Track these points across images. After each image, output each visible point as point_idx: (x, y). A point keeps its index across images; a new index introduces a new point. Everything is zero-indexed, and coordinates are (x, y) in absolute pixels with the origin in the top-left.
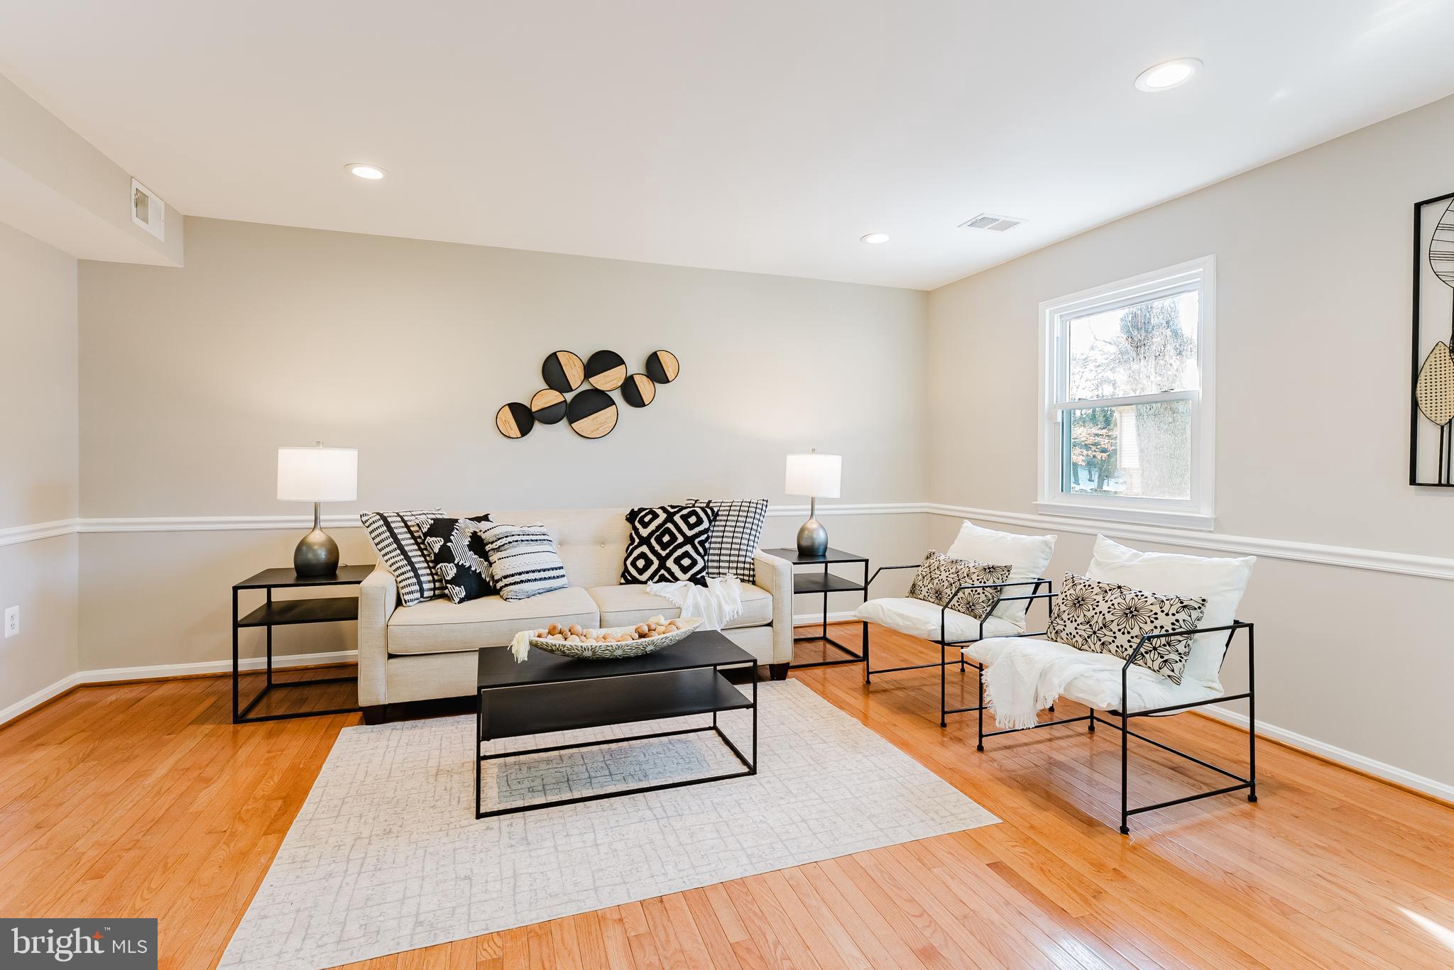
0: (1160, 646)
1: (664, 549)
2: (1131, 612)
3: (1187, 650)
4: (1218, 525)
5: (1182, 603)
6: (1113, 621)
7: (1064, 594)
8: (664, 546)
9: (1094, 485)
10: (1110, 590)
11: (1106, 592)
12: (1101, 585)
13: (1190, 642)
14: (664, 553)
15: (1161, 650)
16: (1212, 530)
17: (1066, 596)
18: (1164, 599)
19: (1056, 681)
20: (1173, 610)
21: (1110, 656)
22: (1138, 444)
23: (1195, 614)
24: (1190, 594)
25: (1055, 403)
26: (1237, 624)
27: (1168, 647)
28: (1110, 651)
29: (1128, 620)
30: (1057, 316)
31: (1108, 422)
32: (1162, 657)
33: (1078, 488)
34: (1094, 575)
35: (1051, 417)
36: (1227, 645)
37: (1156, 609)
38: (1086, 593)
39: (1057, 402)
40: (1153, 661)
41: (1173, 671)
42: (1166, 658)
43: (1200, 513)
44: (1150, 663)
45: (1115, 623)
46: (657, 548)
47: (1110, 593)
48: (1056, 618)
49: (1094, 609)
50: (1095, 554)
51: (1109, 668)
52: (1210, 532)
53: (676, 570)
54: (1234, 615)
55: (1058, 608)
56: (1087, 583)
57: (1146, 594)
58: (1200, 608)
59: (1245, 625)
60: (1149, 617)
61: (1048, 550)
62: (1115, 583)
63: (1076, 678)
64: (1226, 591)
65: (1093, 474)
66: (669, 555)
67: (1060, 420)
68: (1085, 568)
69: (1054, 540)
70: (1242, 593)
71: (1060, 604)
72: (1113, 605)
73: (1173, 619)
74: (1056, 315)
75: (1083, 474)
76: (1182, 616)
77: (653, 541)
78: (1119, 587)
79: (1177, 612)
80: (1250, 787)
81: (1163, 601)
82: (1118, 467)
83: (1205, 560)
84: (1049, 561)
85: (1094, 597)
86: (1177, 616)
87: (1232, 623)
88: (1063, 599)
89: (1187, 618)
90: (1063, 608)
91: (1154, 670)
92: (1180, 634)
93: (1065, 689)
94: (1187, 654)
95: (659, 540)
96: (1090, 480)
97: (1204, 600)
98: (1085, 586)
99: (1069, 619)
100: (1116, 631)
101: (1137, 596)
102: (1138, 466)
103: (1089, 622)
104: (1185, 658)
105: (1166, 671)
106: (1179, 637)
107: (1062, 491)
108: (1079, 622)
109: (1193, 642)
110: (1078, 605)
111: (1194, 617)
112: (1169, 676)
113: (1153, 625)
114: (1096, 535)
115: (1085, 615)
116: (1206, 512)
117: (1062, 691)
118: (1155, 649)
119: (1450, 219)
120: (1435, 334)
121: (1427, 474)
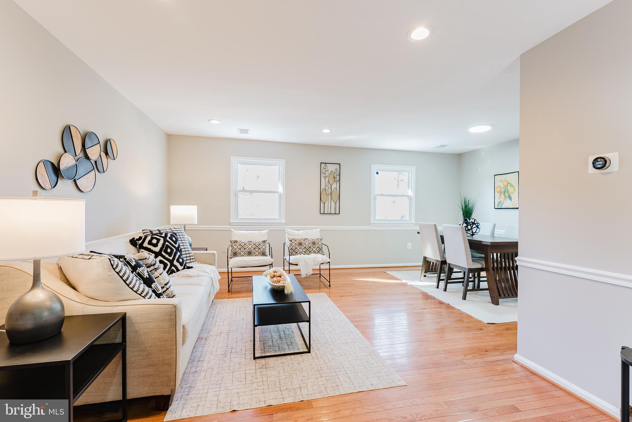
1: (170, 256)
8: (170, 254)
14: (171, 258)
17: (296, 243)
25: (236, 190)
35: (235, 194)
46: (167, 256)
52: (284, 226)
53: (178, 265)
66: (174, 259)
74: (236, 162)
77: (163, 253)
95: (166, 252)
97: (322, 238)
116: (283, 221)
119: (325, 167)
120: (323, 187)
121: (322, 212)
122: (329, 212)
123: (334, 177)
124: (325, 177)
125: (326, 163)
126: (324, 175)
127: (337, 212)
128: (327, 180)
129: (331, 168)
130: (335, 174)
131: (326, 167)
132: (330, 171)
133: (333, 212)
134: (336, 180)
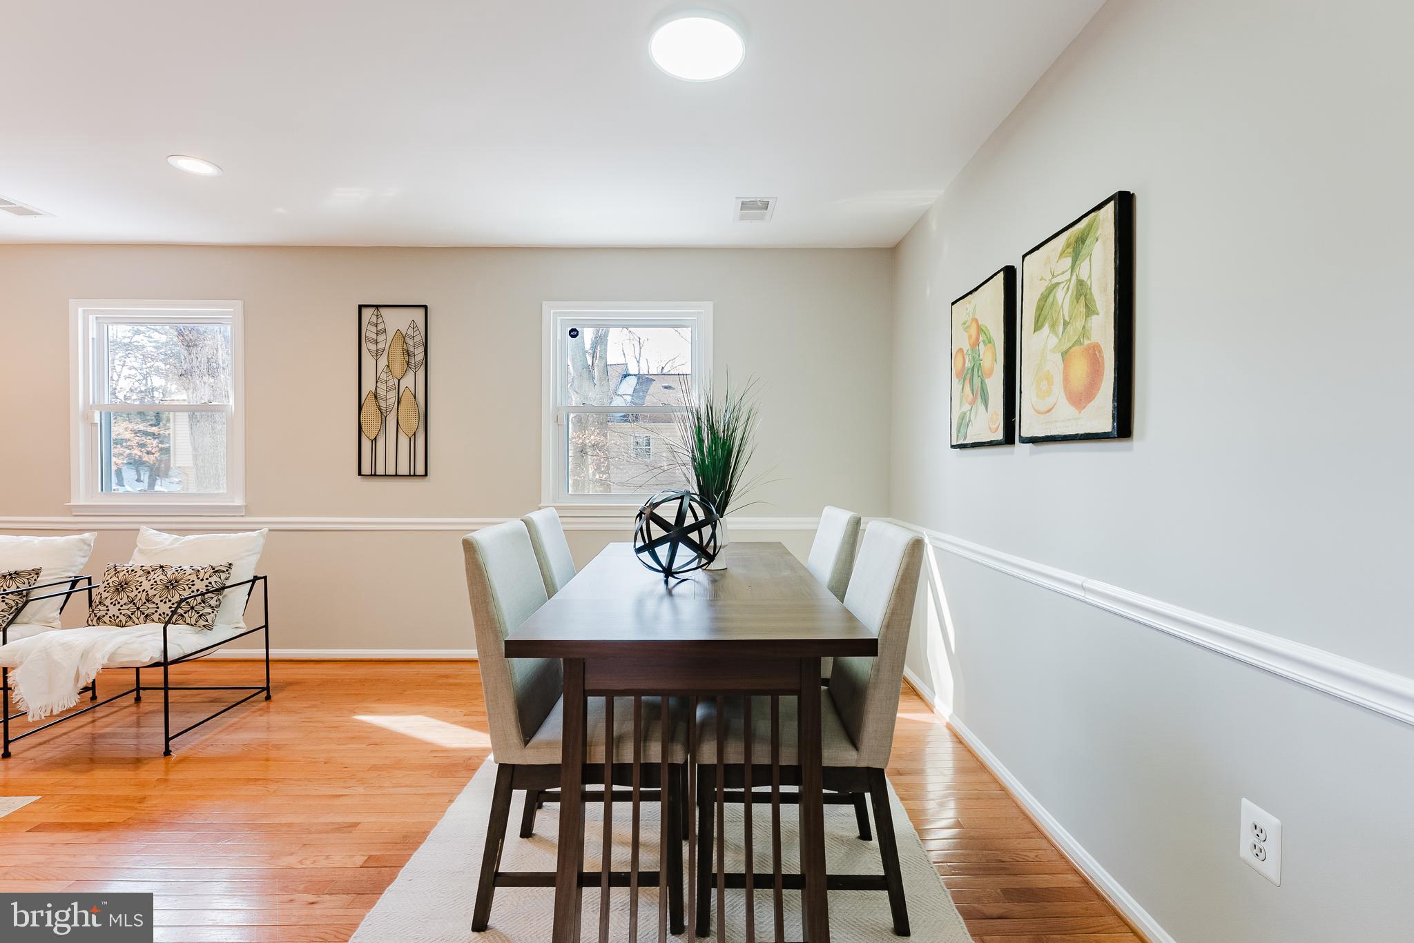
0: (196, 605)
2: (172, 584)
3: (218, 603)
4: (248, 510)
5: (214, 569)
6: (155, 595)
7: (106, 583)
9: (144, 486)
10: (153, 571)
11: (149, 573)
12: (143, 568)
13: (220, 597)
15: (197, 608)
16: (243, 514)
17: (108, 584)
18: (200, 569)
19: (99, 655)
20: (207, 576)
21: (154, 624)
22: (191, 443)
23: (223, 576)
24: (219, 561)
25: (91, 403)
26: (256, 578)
27: (203, 605)
28: (153, 621)
29: (169, 591)
30: (92, 318)
31: (158, 420)
32: (198, 613)
33: (121, 490)
34: (137, 560)
35: (87, 418)
36: (249, 594)
37: (194, 577)
38: (129, 578)
39: (94, 402)
40: (191, 618)
41: (207, 621)
42: (201, 613)
43: (233, 502)
44: (188, 621)
45: (158, 596)
47: (152, 573)
48: (98, 605)
49: (137, 589)
50: (138, 544)
51: (152, 631)
52: (242, 516)
54: (254, 571)
55: (99, 596)
56: (130, 569)
57: (184, 568)
58: (227, 570)
59: (261, 578)
60: (187, 585)
61: (86, 547)
62: (157, 564)
63: (120, 647)
64: (248, 556)
65: (142, 473)
67: (97, 420)
68: (129, 556)
69: (94, 538)
70: (259, 555)
71: (102, 592)
72: (155, 582)
73: (206, 582)
74: (90, 316)
75: (129, 474)
76: (215, 578)
78: (161, 567)
79: (210, 577)
80: (266, 691)
81: (199, 571)
82: (172, 465)
83: (233, 535)
84: (87, 558)
85: (137, 579)
86: (210, 580)
87: (252, 578)
88: (105, 587)
89: (218, 580)
90: (105, 595)
91: (192, 625)
92: (212, 592)
93: (109, 660)
94: (218, 606)
96: (138, 480)
97: (230, 564)
98: (128, 572)
99: (112, 603)
100: (159, 602)
101: (177, 571)
102: (192, 465)
103: (133, 601)
104: (217, 609)
105: (202, 623)
106: (210, 595)
107: (102, 490)
108: (122, 603)
109: (223, 597)
110: (121, 589)
111: (223, 578)
112: (204, 626)
113: (191, 590)
114: (139, 530)
115: (128, 596)
116: (239, 501)
117: (105, 661)
118: (192, 608)
119: (374, 319)
120: (369, 386)
121: (366, 469)
122: (391, 471)
123: (408, 353)
124: (378, 354)
125: (377, 307)
126: (373, 347)
127: (420, 470)
128: (383, 362)
129: (396, 321)
130: (411, 342)
131: (380, 320)
132: (391, 333)
133: (403, 470)
134: (412, 361)
